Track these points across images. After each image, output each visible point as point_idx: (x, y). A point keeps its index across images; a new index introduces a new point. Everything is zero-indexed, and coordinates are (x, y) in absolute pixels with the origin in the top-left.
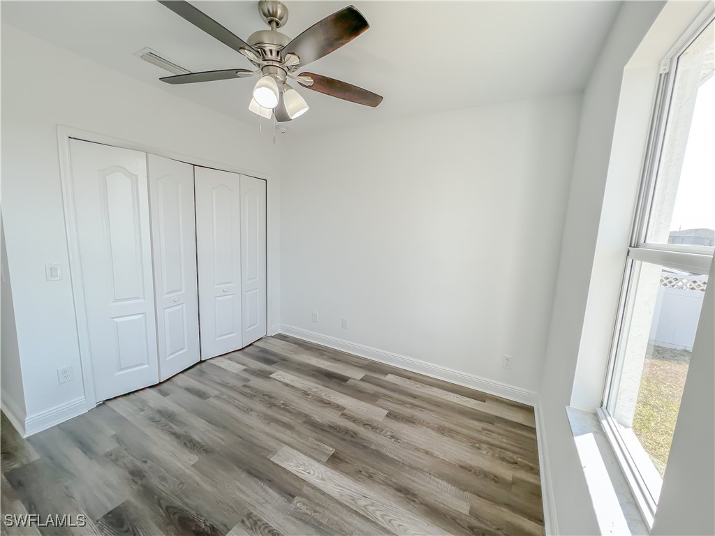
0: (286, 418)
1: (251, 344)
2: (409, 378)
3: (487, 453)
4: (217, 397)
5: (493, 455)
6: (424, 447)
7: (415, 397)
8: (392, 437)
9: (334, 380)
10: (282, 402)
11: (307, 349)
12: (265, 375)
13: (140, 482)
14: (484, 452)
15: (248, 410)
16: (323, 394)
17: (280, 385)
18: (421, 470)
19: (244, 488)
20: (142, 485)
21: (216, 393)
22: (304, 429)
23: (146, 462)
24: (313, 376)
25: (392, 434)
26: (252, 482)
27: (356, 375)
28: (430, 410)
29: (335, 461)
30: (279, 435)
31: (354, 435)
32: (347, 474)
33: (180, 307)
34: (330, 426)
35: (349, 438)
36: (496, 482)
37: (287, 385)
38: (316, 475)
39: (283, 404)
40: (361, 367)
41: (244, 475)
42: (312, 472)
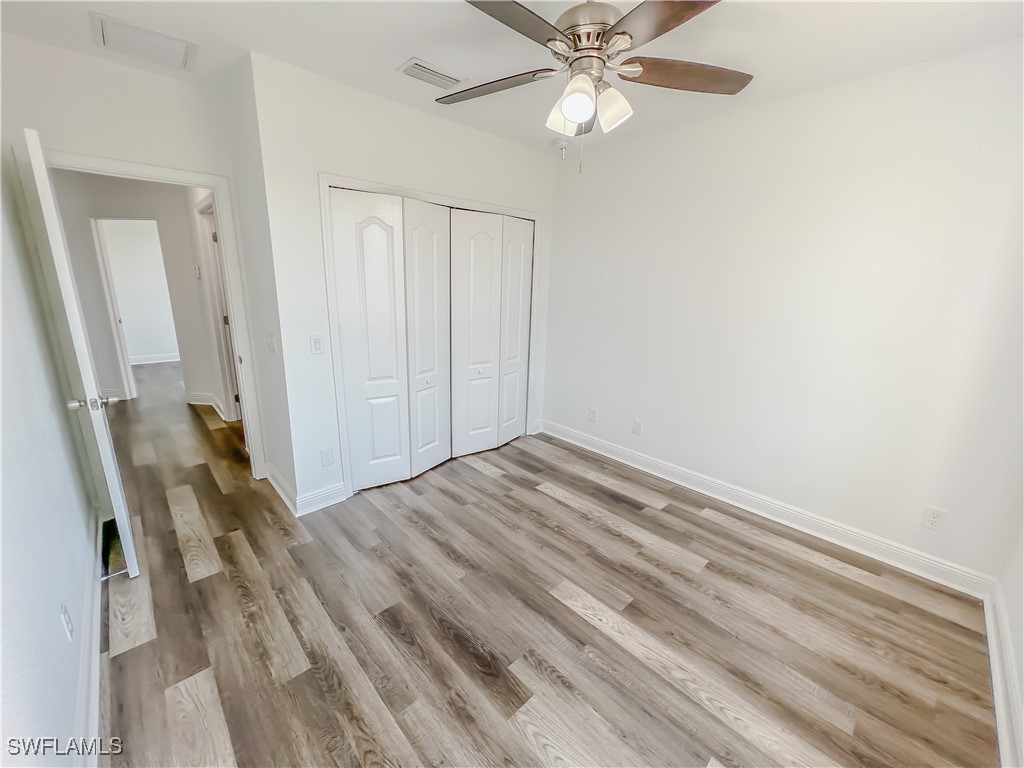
0: (564, 545)
1: (506, 444)
2: (740, 518)
3: (886, 654)
4: (476, 505)
5: (897, 661)
6: (771, 623)
7: (751, 548)
8: (718, 598)
9: (622, 504)
10: (555, 523)
11: (581, 458)
12: (531, 486)
13: (409, 587)
14: (881, 653)
15: (515, 527)
16: (609, 522)
17: (551, 501)
18: (767, 654)
19: (522, 619)
20: (411, 589)
21: (475, 500)
22: (587, 562)
23: (411, 565)
24: (593, 495)
25: (717, 594)
26: (531, 614)
27: (656, 503)
28: (779, 572)
29: (633, 611)
30: (557, 565)
31: (659, 584)
32: (654, 633)
33: (431, 391)
34: (623, 566)
35: (651, 586)
36: (903, 701)
37: (560, 502)
38: (611, 624)
39: (557, 527)
40: (660, 492)
41: (519, 604)
42: (604, 620)
